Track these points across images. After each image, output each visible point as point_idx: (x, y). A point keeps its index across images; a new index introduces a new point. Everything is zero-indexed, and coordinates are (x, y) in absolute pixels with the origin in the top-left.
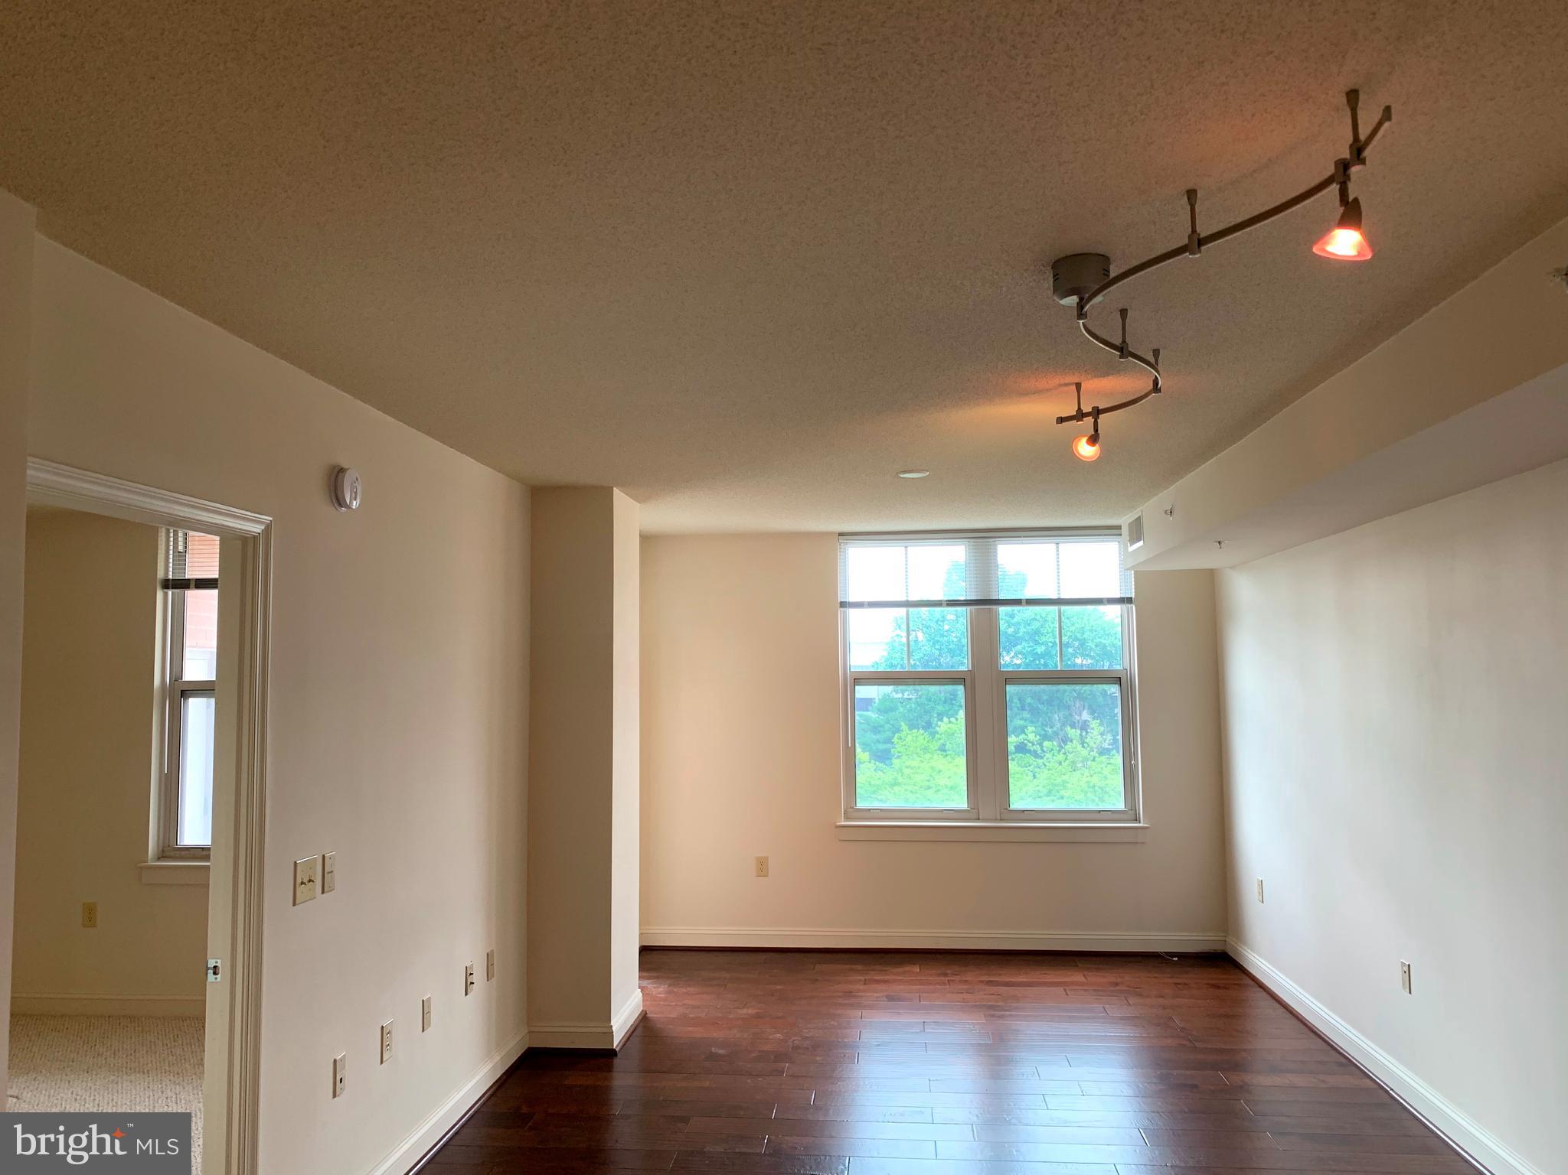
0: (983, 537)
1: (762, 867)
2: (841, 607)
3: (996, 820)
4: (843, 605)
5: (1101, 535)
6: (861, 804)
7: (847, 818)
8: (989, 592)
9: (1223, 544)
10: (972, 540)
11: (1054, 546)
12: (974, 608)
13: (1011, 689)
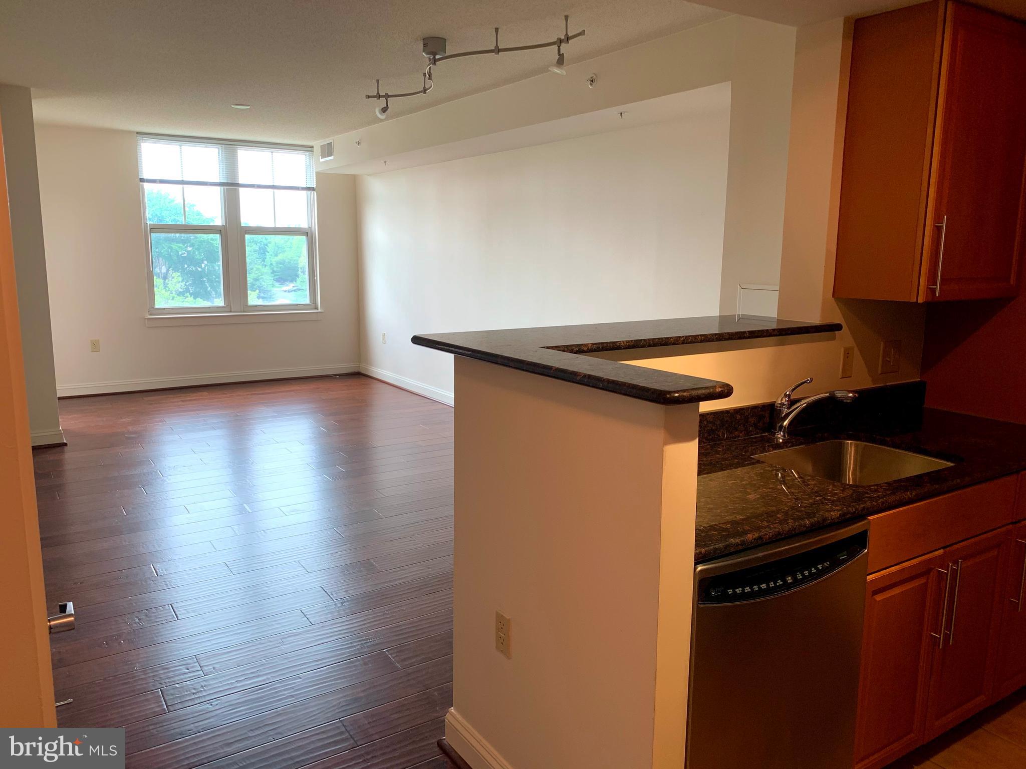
0: (230, 145)
1: (95, 346)
2: (140, 181)
3: (241, 312)
4: (142, 180)
5: (297, 150)
6: (157, 306)
7: (150, 314)
8: (235, 178)
9: (387, 163)
10: (223, 146)
11: (270, 153)
12: (226, 187)
13: (247, 237)
